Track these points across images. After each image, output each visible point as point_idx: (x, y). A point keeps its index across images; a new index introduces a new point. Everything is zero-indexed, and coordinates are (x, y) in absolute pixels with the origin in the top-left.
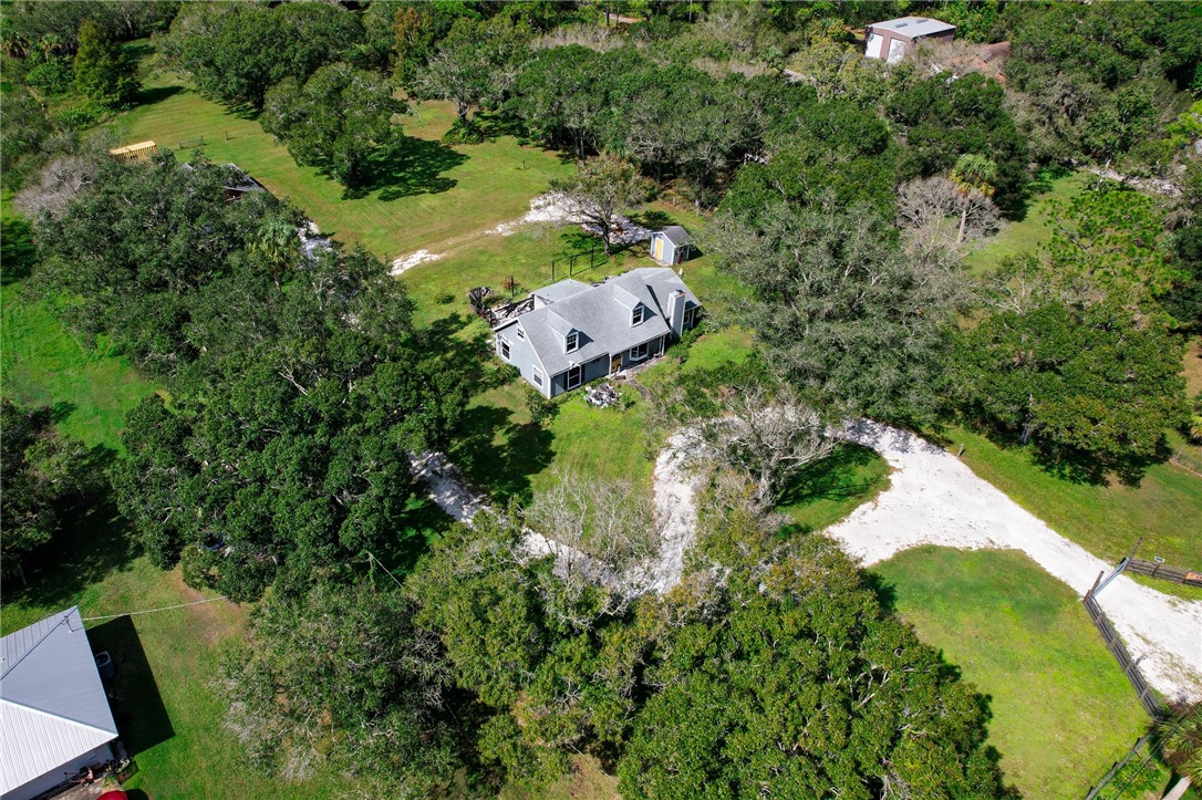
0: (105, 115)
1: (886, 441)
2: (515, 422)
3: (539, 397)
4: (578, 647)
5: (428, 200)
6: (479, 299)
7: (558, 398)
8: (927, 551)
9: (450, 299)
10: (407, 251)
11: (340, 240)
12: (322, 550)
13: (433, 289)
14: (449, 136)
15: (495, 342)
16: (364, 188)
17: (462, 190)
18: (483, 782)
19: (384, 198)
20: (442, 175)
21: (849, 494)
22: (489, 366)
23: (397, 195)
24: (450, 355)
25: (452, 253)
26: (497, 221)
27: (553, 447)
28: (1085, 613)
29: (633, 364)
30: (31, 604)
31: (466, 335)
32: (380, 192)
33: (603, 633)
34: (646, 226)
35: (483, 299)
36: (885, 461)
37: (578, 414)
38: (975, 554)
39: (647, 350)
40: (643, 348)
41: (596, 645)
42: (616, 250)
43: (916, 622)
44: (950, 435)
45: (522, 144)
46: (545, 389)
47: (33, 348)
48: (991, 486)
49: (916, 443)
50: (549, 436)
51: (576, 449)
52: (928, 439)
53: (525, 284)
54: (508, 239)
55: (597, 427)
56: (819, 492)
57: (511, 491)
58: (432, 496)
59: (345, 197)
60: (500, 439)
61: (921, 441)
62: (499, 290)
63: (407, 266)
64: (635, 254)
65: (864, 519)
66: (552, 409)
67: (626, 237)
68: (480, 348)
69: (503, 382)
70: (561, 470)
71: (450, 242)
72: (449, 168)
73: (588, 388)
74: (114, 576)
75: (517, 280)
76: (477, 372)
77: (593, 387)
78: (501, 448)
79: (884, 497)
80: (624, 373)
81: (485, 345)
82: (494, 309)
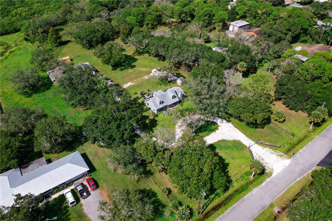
0: (55, 48)
1: (219, 121)
2: (150, 118)
3: (155, 114)
4: (161, 153)
5: (130, 70)
6: (142, 94)
7: (158, 114)
8: (223, 141)
9: (136, 93)
10: (127, 83)
11: (112, 80)
12: (121, 140)
13: (133, 91)
14: (133, 54)
15: (146, 102)
16: (116, 68)
17: (137, 68)
18: (147, 176)
19: (121, 70)
20: (133, 64)
21: (211, 131)
22: (145, 107)
23: (123, 69)
24: (137, 105)
25: (136, 83)
26: (145, 75)
27: (157, 123)
28: (248, 150)
29: (173, 107)
30: (68, 151)
31: (140, 101)
32: (120, 68)
33: (165, 152)
34: (176, 76)
35: (143, 93)
36: (218, 125)
37: (162, 116)
38: (232, 141)
39: (175, 104)
40: (174, 104)
41: (164, 153)
42: (170, 82)
43: (219, 152)
44: (231, 120)
45: (150, 56)
46: (156, 112)
47: (55, 105)
48: (237, 129)
49: (225, 121)
50: (157, 121)
51: (161, 123)
52: (227, 121)
53: (151, 90)
54: (147, 80)
55: (165, 119)
56: (205, 130)
57: (150, 131)
58: (136, 132)
59: (112, 70)
60: (147, 121)
61: (226, 121)
62: (146, 91)
63: (127, 86)
64: (173, 83)
65: (213, 135)
66: (157, 116)
67: (172, 79)
68: (143, 104)
69: (148, 110)
70: (159, 127)
71: (135, 80)
72: (134, 62)
73: (164, 112)
74: (81, 147)
75: (150, 89)
76: (142, 109)
77: (165, 111)
78: (148, 123)
79: (217, 131)
80: (170, 108)
81: (144, 103)
82: (145, 95)
